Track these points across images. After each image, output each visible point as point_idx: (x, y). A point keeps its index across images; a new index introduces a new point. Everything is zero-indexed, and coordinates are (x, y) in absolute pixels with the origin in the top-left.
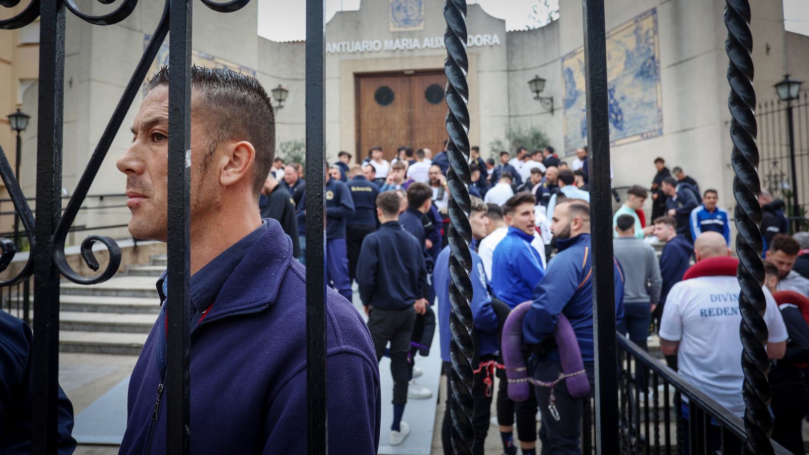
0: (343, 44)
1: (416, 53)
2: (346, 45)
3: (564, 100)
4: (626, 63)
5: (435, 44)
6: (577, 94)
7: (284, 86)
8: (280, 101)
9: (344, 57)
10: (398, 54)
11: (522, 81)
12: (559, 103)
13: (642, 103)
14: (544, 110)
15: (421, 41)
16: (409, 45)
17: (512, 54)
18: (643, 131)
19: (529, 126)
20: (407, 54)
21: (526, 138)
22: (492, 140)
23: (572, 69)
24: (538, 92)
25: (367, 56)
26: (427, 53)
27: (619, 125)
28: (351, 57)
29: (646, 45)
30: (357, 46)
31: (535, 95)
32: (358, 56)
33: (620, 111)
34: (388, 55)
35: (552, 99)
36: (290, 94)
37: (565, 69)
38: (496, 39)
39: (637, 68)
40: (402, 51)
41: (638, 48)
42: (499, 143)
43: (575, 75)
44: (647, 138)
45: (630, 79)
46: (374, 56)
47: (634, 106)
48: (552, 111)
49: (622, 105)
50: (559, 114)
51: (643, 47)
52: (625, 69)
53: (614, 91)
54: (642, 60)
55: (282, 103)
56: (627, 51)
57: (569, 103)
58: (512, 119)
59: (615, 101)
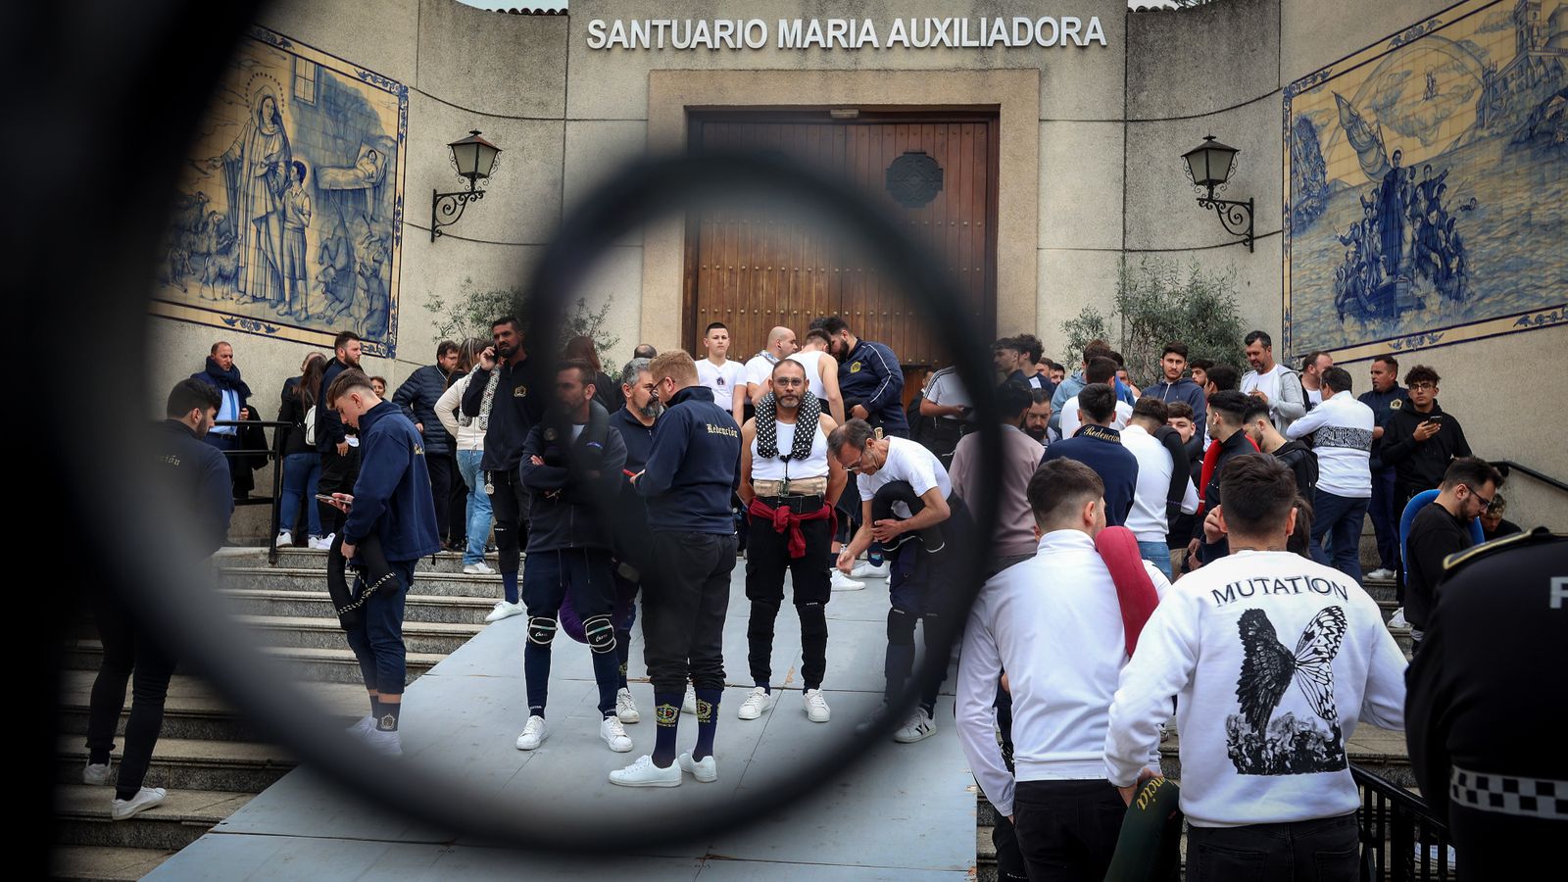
0: (661, 23)
1: (868, 60)
2: (668, 27)
3: (1286, 209)
4: (1481, 108)
5: (921, 38)
6: (1328, 193)
7: (486, 137)
8: (473, 176)
9: (661, 62)
10: (814, 60)
11: (1167, 150)
12: (1271, 216)
13: (1527, 223)
14: (1226, 237)
15: (883, 28)
16: (846, 35)
17: (1140, 70)
18: (1526, 304)
19: (1184, 281)
20: (840, 61)
21: (1173, 313)
22: (1074, 315)
23: (1316, 122)
24: (1211, 184)
25: (726, 61)
26: (898, 60)
27: (1453, 285)
28: (679, 62)
29: (1548, 56)
30: (701, 32)
31: (1204, 191)
32: (702, 61)
33: (1458, 243)
34: (788, 61)
35: (1250, 207)
36: (503, 160)
37: (1294, 121)
38: (1097, 28)
39: (1518, 120)
40: (826, 49)
41: (1522, 63)
42: (1095, 324)
43: (1325, 139)
44: (1541, 326)
45: (1490, 154)
46: (748, 61)
47: (1503, 231)
48: (1250, 240)
49: (1463, 228)
50: (1269, 250)
51: (1540, 61)
52: (1480, 124)
53: (1442, 187)
54: (1532, 100)
55: (480, 184)
56: (1487, 73)
57: (1299, 220)
58: (1134, 260)
59: (1443, 214)
